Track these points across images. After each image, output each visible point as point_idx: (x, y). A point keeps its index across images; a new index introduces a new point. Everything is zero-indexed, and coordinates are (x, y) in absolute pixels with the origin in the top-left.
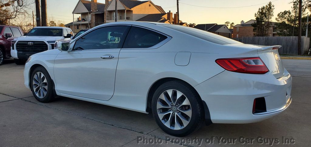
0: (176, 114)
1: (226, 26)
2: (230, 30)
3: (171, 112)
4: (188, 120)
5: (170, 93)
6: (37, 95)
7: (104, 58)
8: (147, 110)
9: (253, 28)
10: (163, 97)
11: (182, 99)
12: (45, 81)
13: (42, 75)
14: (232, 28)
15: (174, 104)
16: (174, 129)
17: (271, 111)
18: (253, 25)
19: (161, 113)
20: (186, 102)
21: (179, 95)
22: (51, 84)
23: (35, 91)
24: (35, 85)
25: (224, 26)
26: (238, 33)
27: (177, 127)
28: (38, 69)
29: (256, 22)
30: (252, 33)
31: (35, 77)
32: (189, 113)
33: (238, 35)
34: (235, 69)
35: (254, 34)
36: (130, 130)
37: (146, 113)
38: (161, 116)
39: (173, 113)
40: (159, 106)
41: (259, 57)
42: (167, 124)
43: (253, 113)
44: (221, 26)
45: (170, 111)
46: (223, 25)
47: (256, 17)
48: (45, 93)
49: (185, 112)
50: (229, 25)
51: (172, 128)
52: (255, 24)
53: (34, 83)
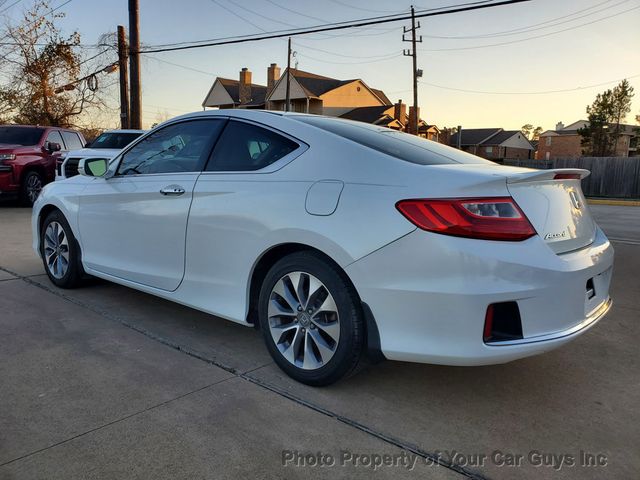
0: (307, 331)
1: (523, 135)
2: (533, 142)
3: (298, 327)
4: (331, 348)
5: (296, 279)
6: (52, 271)
7: (166, 194)
8: (249, 319)
9: (581, 138)
10: (280, 289)
11: (321, 295)
12: (65, 242)
13: (60, 229)
14: (538, 139)
15: (304, 309)
16: (304, 368)
17: (537, 337)
18: (581, 132)
19: (276, 327)
20: (328, 305)
21: (315, 285)
22: (75, 248)
23: (48, 262)
24: (48, 249)
25: (519, 134)
26: (550, 149)
27: (309, 364)
28: (53, 215)
29: (588, 125)
30: (580, 149)
31: (49, 231)
32: (334, 331)
33: (548, 154)
34: (443, 227)
35: (583, 151)
36: (209, 362)
37: (246, 324)
38: (276, 334)
39: (301, 329)
40: (273, 309)
41: (510, 198)
42: (289, 355)
43: (485, 342)
44: (511, 134)
45: (296, 322)
46: (516, 132)
47: (588, 115)
48: (66, 268)
49: (326, 329)
50: (531, 131)
51: (298, 364)
52: (586, 129)
53: (47, 245)
